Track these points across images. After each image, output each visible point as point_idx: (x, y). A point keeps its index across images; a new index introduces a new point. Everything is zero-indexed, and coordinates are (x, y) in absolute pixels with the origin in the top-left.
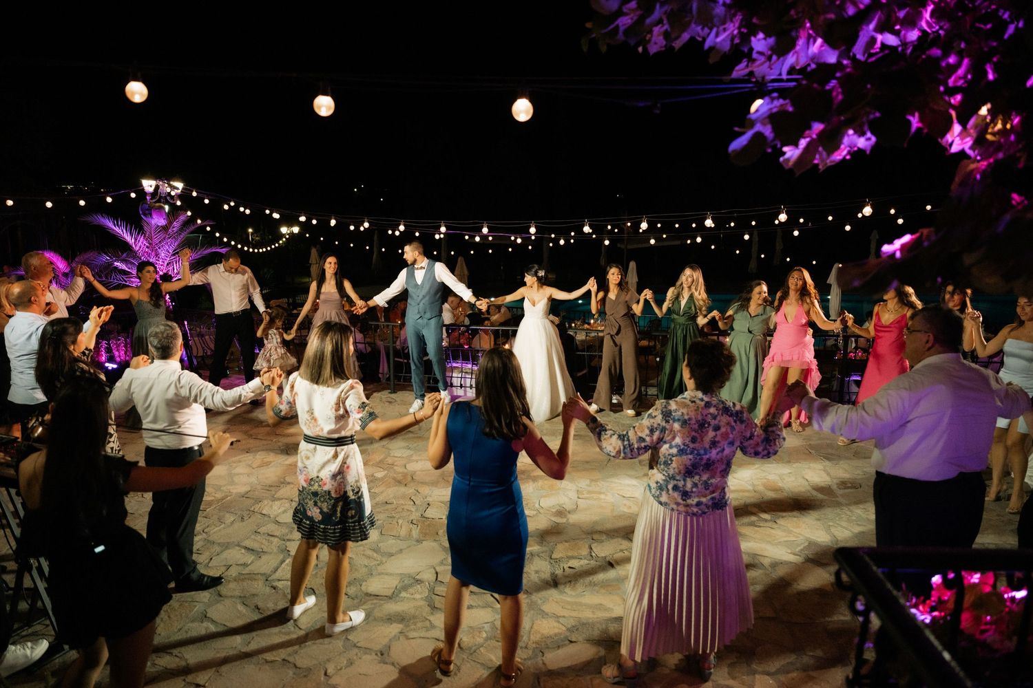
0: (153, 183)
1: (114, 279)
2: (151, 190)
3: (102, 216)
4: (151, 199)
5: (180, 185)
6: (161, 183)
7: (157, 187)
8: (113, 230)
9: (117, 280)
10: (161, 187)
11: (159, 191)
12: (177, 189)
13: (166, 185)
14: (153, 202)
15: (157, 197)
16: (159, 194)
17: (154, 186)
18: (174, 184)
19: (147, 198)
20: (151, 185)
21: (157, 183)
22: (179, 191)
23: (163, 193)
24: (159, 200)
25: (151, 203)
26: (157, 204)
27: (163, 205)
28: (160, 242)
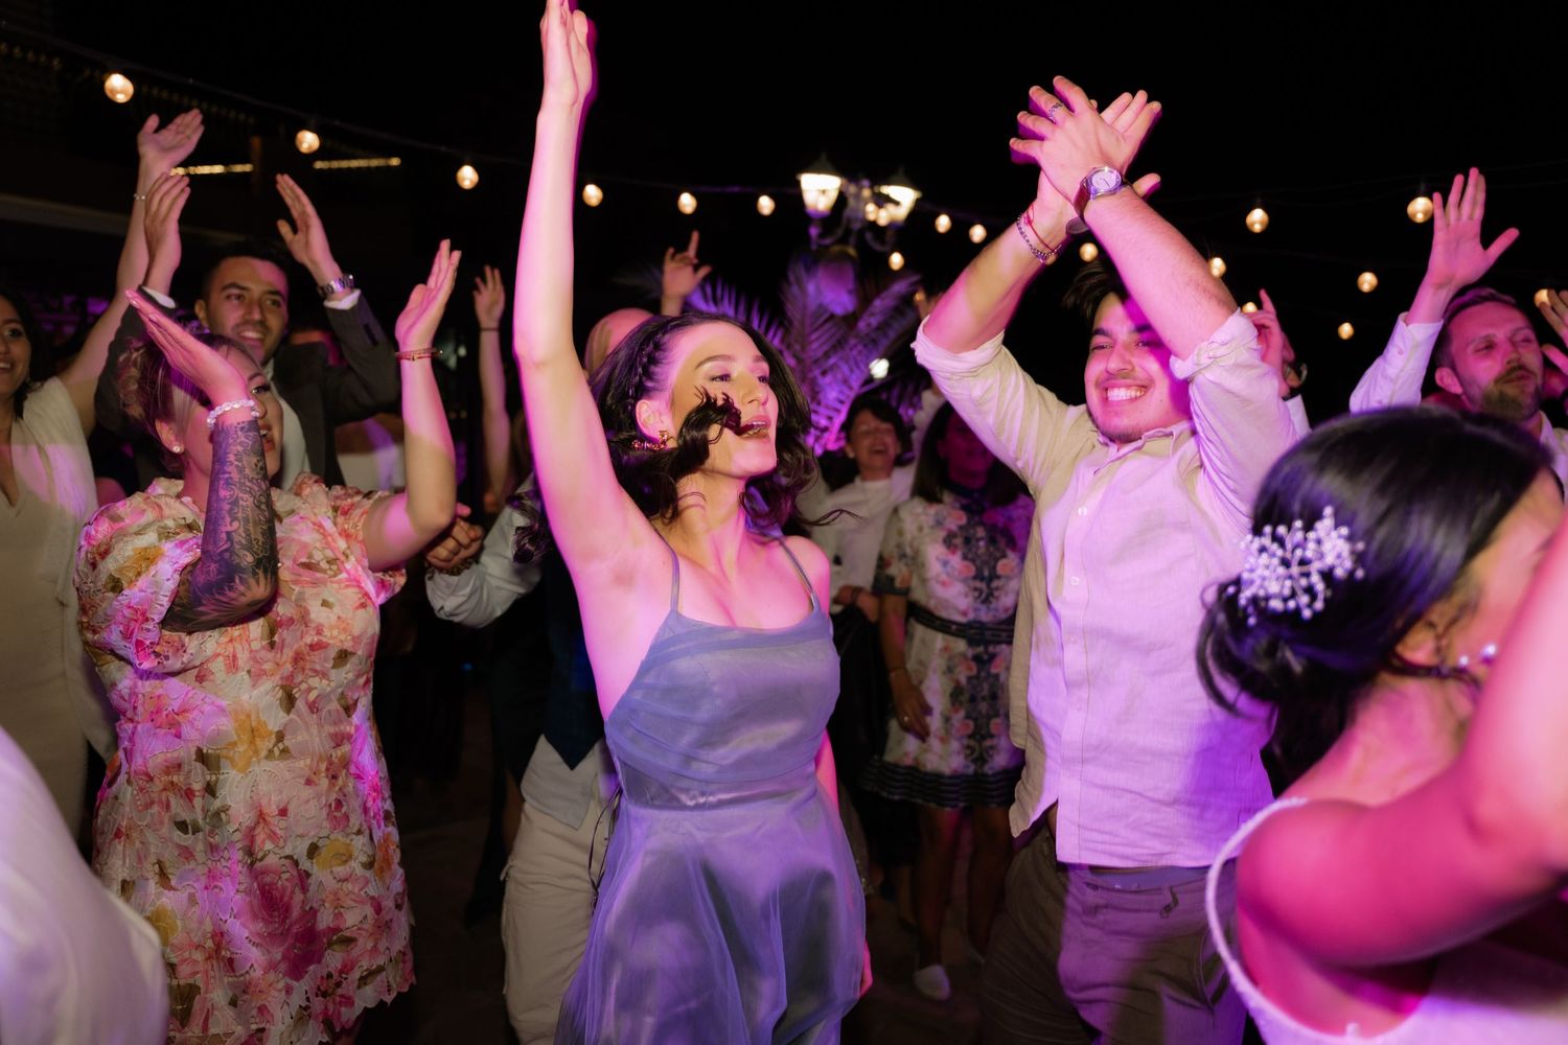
0: (832, 185)
2: (824, 206)
4: (822, 236)
5: (904, 197)
6: (852, 189)
7: (842, 199)
10: (852, 202)
11: (847, 213)
12: (897, 203)
13: (866, 193)
14: (828, 241)
15: (840, 232)
16: (844, 221)
17: (833, 195)
18: (888, 190)
19: (814, 231)
20: (824, 192)
21: (842, 185)
22: (901, 213)
23: (855, 219)
24: (843, 240)
25: (820, 246)
26: (836, 248)
27: (852, 251)
28: (827, 355)
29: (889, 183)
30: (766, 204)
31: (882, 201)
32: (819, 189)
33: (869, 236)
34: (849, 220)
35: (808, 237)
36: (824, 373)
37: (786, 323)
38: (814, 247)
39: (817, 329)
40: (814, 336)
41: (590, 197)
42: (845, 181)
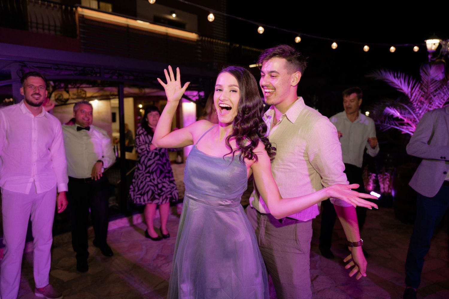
0: (437, 41)
1: (387, 123)
2: (434, 48)
3: (385, 71)
4: (432, 58)
6: (444, 43)
7: (440, 46)
8: (393, 83)
9: (390, 124)
10: (443, 46)
11: (441, 50)
14: (434, 59)
15: (439, 56)
16: (441, 52)
17: (437, 45)
19: (430, 57)
20: (434, 44)
21: (440, 42)
23: (445, 52)
24: (440, 58)
25: (431, 60)
26: (438, 60)
27: (443, 61)
32: (432, 44)
34: (442, 52)
35: (428, 58)
36: (434, 96)
37: (421, 82)
38: (430, 61)
39: (432, 84)
40: (431, 86)
41: (365, 49)
42: (441, 40)
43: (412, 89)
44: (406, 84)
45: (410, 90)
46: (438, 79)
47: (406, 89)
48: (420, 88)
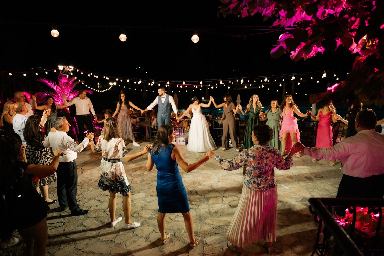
2: (62, 69)
3: (44, 79)
4: (62, 73)
6: (65, 67)
8: (48, 84)
10: (65, 68)
12: (71, 69)
13: (67, 67)
15: (64, 72)
18: (70, 67)
19: (61, 72)
22: (72, 70)
23: (66, 71)
27: (66, 75)
28: (65, 89)
29: (70, 66)
30: (55, 71)
31: (70, 68)
32: (61, 67)
33: (68, 72)
36: (65, 91)
43: (56, 87)
44: (54, 86)
45: (55, 88)
46: (65, 82)
47: (54, 87)
48: (59, 87)
